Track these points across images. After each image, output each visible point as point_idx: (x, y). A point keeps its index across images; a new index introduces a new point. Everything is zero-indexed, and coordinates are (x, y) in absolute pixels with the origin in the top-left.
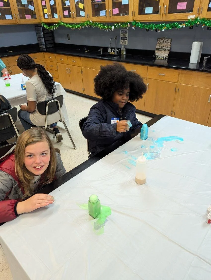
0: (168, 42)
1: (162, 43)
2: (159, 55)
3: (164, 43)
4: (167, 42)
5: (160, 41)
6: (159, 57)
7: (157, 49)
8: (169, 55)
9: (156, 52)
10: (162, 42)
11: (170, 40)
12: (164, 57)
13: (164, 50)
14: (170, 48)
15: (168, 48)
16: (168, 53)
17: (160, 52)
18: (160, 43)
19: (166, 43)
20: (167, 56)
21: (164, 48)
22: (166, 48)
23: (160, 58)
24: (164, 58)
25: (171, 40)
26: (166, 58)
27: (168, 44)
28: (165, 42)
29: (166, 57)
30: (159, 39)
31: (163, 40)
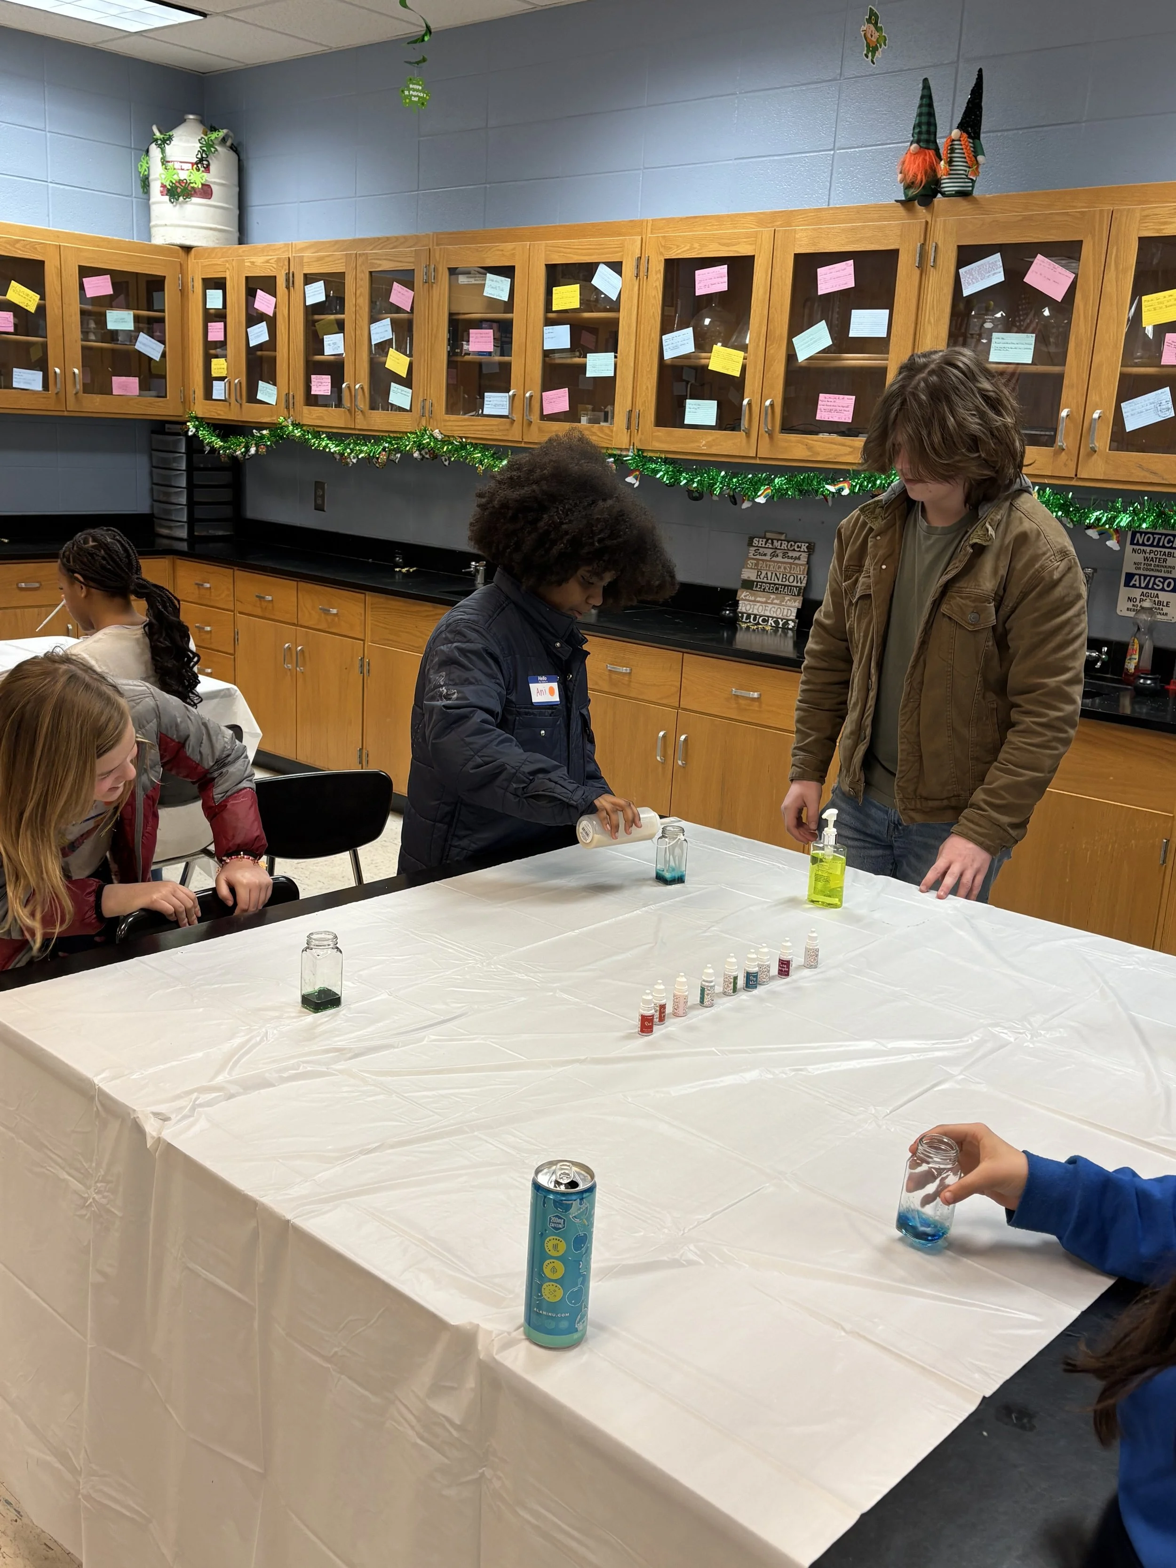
0: (796, 554)
1: (768, 558)
2: (755, 612)
3: (780, 559)
4: (790, 554)
5: (761, 550)
6: (755, 619)
7: (748, 585)
8: (799, 611)
9: (743, 595)
10: (770, 551)
11: (804, 547)
12: (777, 622)
13: (777, 589)
14: (805, 582)
15: (795, 584)
16: (798, 604)
17: (758, 599)
18: (758, 557)
19: (786, 560)
20: (793, 616)
21: (776, 581)
22: (787, 583)
23: (758, 624)
24: (777, 627)
25: (807, 547)
26: (785, 628)
27: (797, 565)
28: (785, 555)
29: (786, 623)
30: (755, 541)
31: (772, 543)
